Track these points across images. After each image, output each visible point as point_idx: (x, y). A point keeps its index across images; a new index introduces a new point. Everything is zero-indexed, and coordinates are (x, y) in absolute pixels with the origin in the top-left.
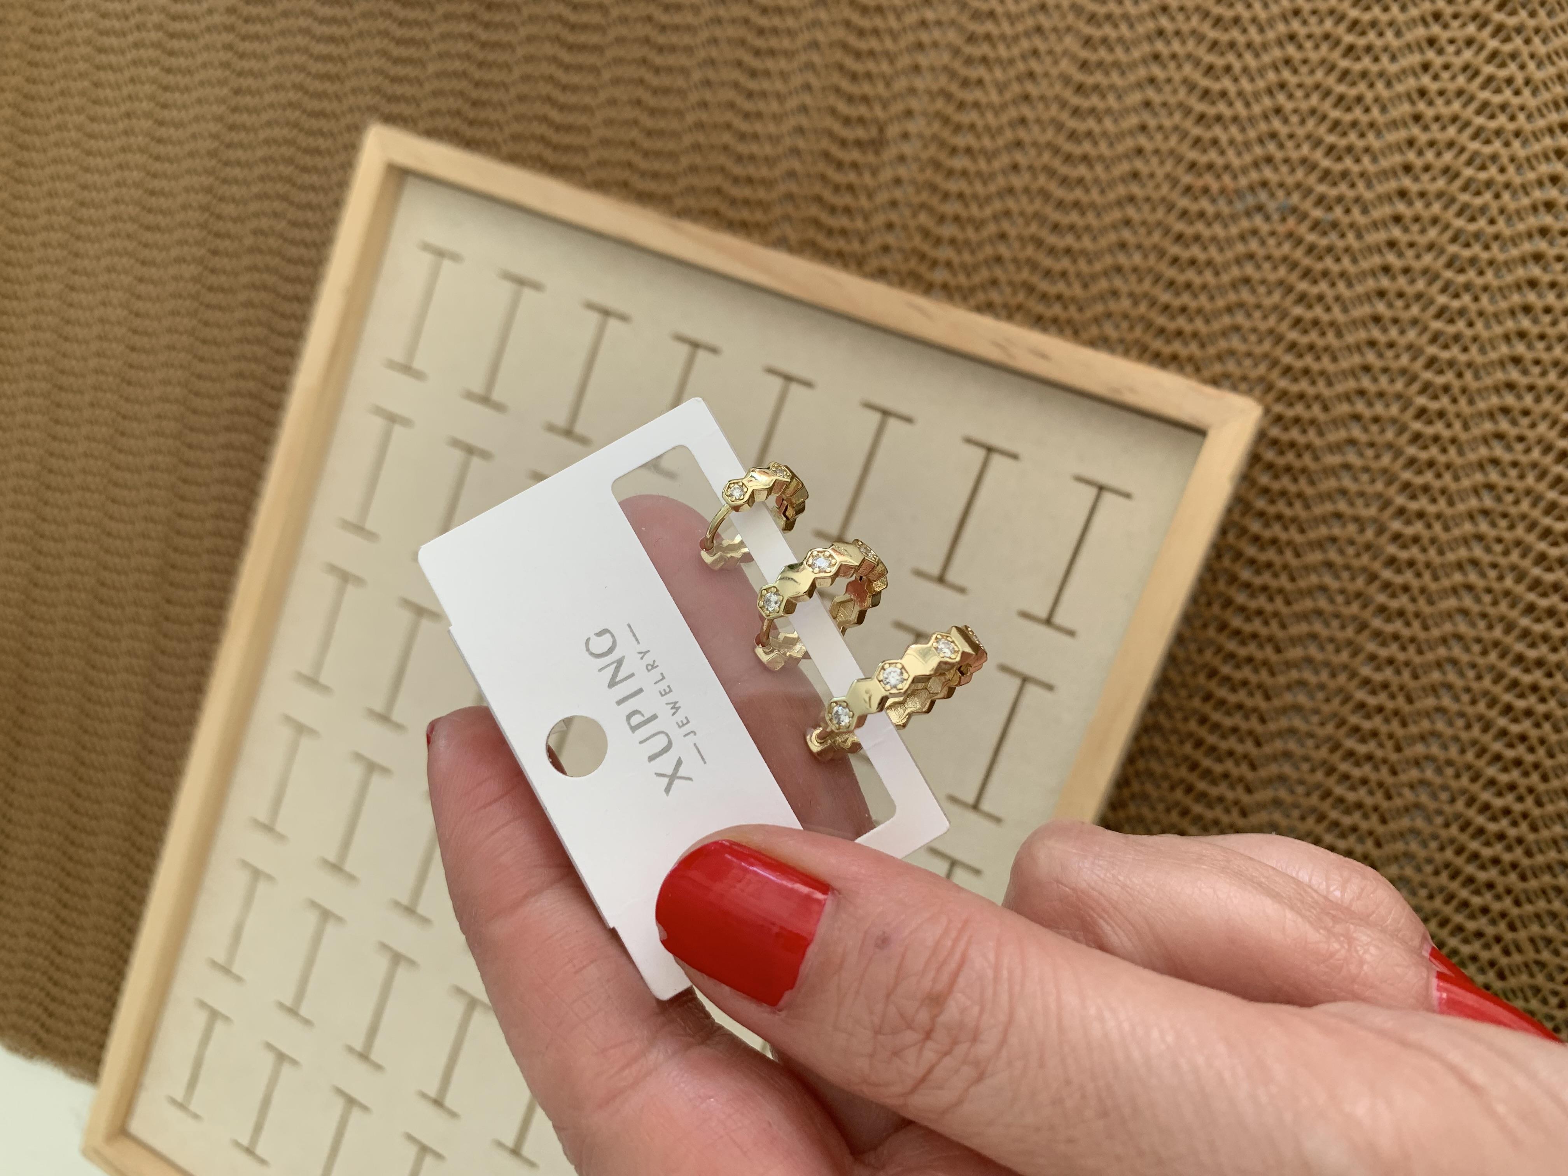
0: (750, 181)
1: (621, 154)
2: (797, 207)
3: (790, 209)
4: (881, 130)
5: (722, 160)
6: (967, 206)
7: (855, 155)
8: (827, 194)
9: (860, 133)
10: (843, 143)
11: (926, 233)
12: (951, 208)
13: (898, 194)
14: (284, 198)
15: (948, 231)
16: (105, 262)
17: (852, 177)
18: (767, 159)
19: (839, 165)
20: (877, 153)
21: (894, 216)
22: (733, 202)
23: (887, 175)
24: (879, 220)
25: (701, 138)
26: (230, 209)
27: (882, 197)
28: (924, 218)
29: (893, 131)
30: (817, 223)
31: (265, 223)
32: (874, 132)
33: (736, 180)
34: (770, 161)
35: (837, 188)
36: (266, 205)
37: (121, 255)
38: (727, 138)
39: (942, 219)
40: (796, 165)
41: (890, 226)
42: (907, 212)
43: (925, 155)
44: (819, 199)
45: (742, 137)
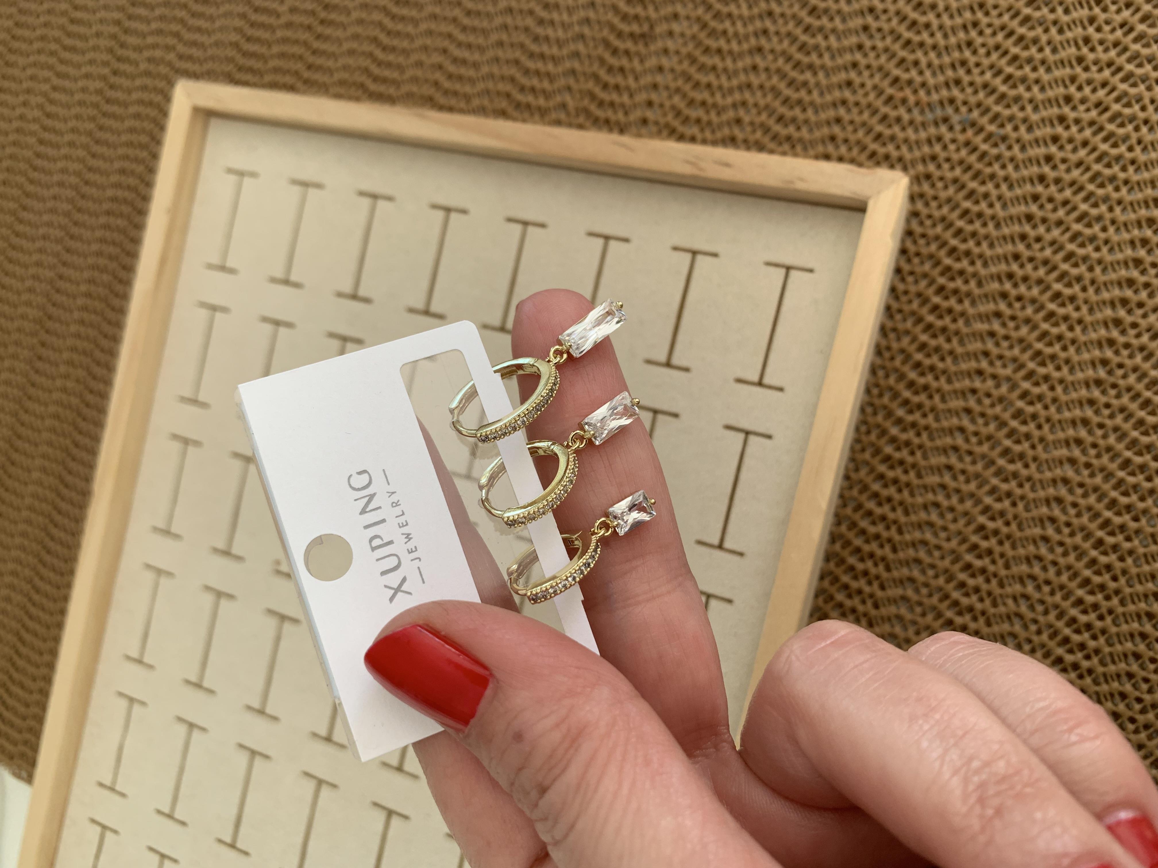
0: (542, 56)
1: (444, 28)
2: (577, 81)
3: (571, 81)
4: (652, 27)
5: (523, 38)
6: (713, 94)
7: (629, 45)
8: (602, 73)
9: (635, 28)
10: (620, 35)
11: (678, 113)
12: (699, 96)
13: (659, 79)
14: (177, 35)
15: (694, 113)
16: (29, 72)
17: (624, 62)
18: (553, 58)
19: (615, 52)
20: (646, 45)
21: (654, 97)
22: (527, 72)
23: (652, 62)
24: (641, 97)
25: (509, 20)
26: (132, 40)
27: (647, 80)
28: (677, 100)
29: (661, 29)
30: (593, 96)
31: (158, 53)
32: (646, 28)
33: (532, 55)
34: (560, 44)
35: (610, 70)
36: (159, 40)
37: (42, 68)
38: (529, 22)
39: (691, 103)
40: (581, 47)
41: (650, 104)
42: (665, 94)
43: (684, 51)
44: (596, 77)
45: (541, 22)
